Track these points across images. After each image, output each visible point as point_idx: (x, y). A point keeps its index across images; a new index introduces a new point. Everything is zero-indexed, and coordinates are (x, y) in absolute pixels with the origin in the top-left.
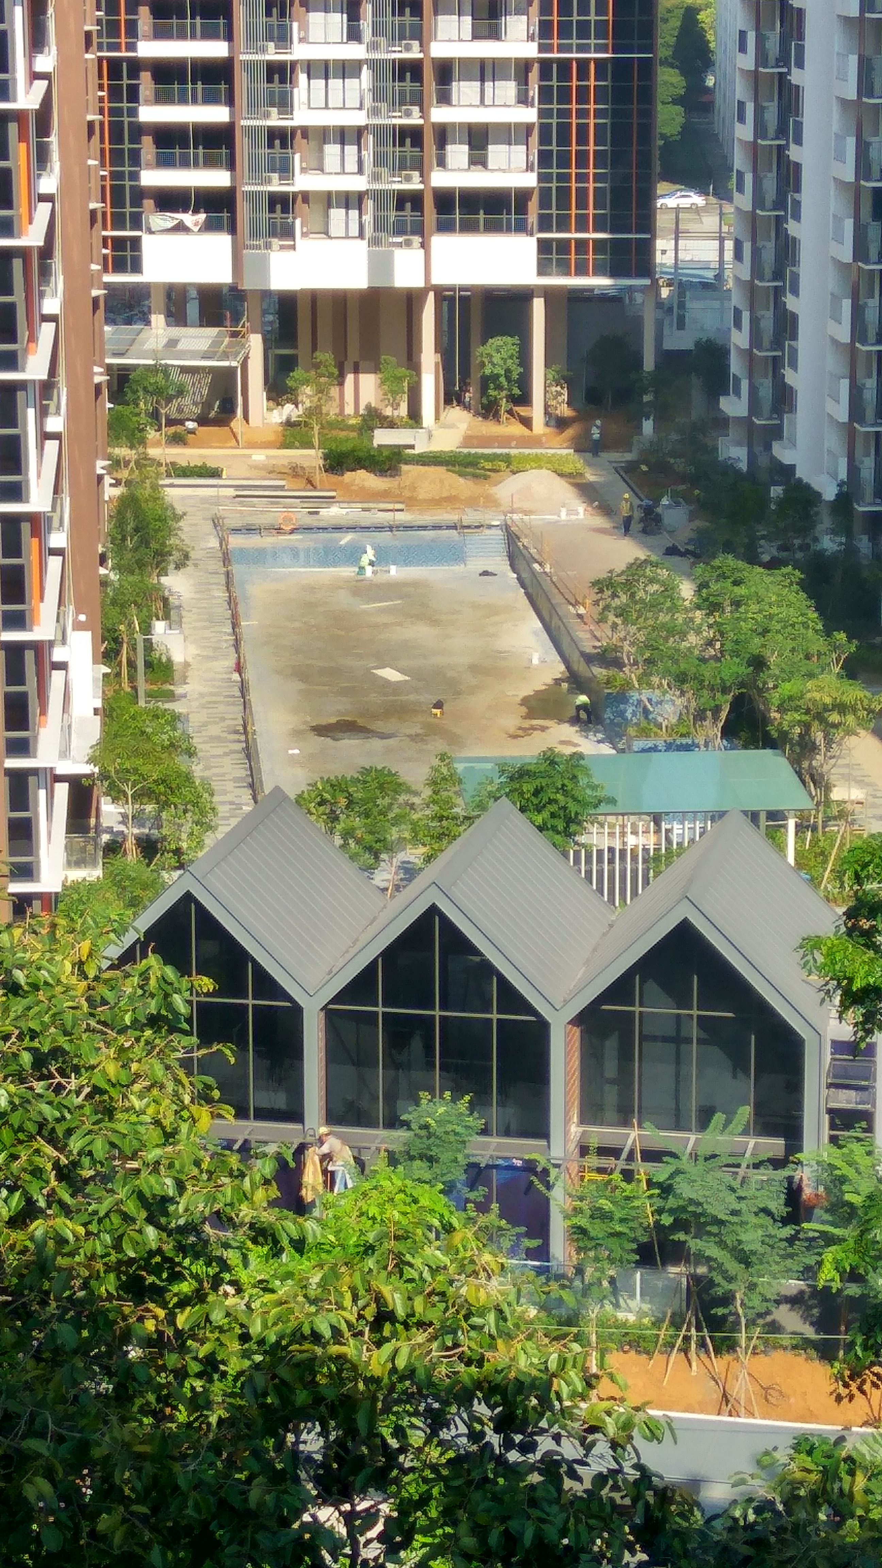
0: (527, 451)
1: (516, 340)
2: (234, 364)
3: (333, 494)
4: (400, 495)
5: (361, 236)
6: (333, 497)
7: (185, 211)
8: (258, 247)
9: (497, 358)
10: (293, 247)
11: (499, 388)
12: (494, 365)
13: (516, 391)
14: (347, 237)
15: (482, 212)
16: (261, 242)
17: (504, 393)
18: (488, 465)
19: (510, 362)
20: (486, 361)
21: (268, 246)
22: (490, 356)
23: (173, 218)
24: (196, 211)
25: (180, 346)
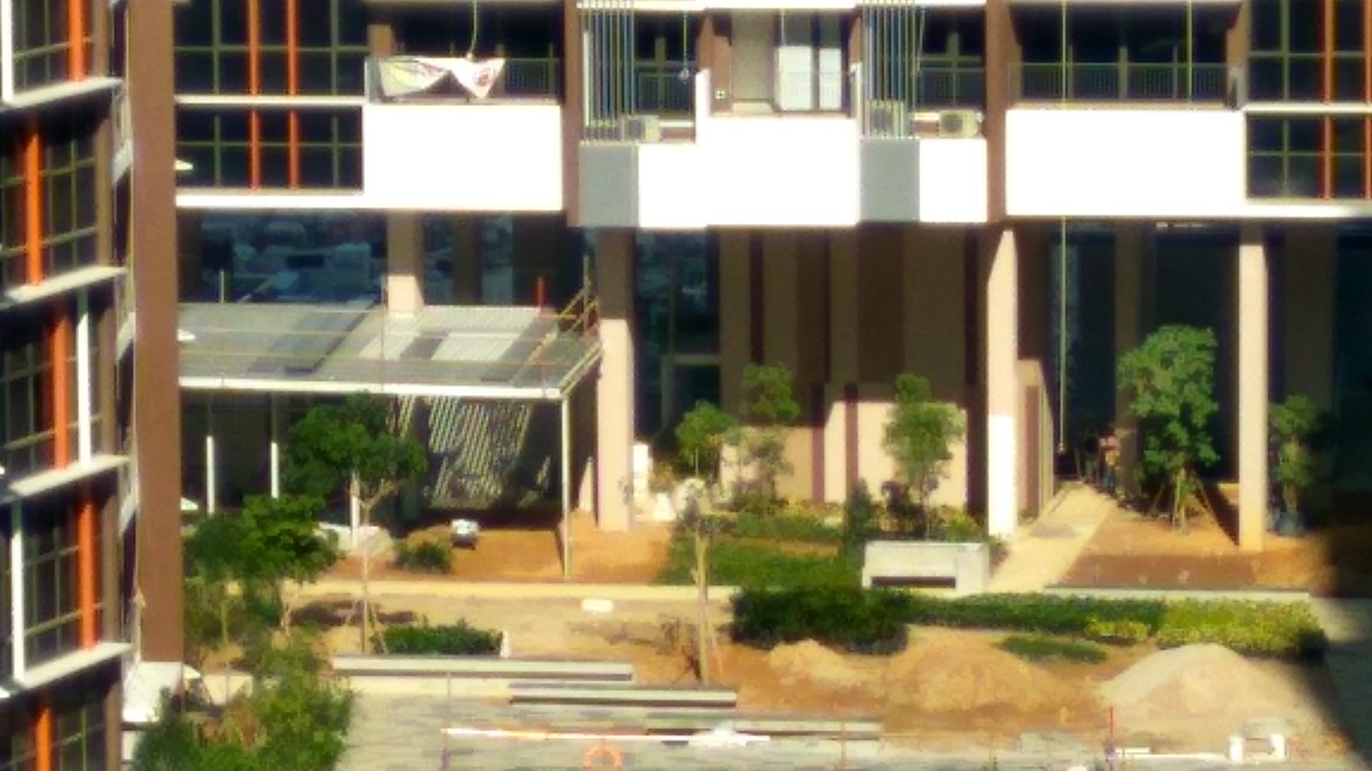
0: (1203, 596)
1: (1207, 336)
2: (553, 393)
3: (729, 696)
4: (883, 701)
5: (846, 107)
6: (730, 705)
7: (461, 52)
8: (613, 134)
9: (1163, 379)
10: (691, 135)
11: (1169, 444)
12: (1156, 394)
13: (1207, 453)
14: (816, 110)
15: (1123, 52)
16: (623, 121)
17: (1180, 458)
18: (1106, 629)
19: (1190, 390)
20: (1140, 384)
21: (637, 132)
22: (1147, 373)
23: (429, 68)
24: (484, 53)
25: (444, 353)
